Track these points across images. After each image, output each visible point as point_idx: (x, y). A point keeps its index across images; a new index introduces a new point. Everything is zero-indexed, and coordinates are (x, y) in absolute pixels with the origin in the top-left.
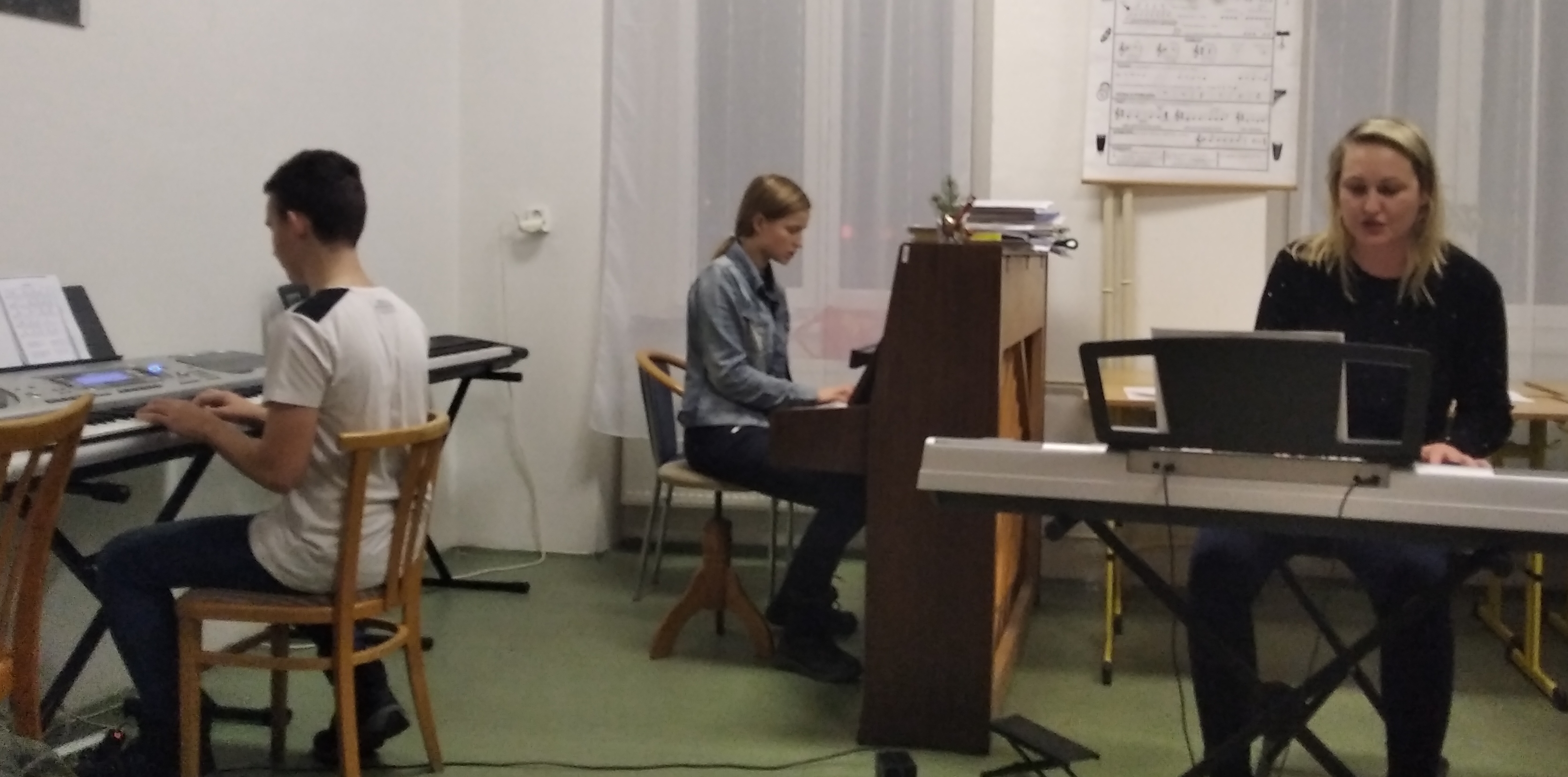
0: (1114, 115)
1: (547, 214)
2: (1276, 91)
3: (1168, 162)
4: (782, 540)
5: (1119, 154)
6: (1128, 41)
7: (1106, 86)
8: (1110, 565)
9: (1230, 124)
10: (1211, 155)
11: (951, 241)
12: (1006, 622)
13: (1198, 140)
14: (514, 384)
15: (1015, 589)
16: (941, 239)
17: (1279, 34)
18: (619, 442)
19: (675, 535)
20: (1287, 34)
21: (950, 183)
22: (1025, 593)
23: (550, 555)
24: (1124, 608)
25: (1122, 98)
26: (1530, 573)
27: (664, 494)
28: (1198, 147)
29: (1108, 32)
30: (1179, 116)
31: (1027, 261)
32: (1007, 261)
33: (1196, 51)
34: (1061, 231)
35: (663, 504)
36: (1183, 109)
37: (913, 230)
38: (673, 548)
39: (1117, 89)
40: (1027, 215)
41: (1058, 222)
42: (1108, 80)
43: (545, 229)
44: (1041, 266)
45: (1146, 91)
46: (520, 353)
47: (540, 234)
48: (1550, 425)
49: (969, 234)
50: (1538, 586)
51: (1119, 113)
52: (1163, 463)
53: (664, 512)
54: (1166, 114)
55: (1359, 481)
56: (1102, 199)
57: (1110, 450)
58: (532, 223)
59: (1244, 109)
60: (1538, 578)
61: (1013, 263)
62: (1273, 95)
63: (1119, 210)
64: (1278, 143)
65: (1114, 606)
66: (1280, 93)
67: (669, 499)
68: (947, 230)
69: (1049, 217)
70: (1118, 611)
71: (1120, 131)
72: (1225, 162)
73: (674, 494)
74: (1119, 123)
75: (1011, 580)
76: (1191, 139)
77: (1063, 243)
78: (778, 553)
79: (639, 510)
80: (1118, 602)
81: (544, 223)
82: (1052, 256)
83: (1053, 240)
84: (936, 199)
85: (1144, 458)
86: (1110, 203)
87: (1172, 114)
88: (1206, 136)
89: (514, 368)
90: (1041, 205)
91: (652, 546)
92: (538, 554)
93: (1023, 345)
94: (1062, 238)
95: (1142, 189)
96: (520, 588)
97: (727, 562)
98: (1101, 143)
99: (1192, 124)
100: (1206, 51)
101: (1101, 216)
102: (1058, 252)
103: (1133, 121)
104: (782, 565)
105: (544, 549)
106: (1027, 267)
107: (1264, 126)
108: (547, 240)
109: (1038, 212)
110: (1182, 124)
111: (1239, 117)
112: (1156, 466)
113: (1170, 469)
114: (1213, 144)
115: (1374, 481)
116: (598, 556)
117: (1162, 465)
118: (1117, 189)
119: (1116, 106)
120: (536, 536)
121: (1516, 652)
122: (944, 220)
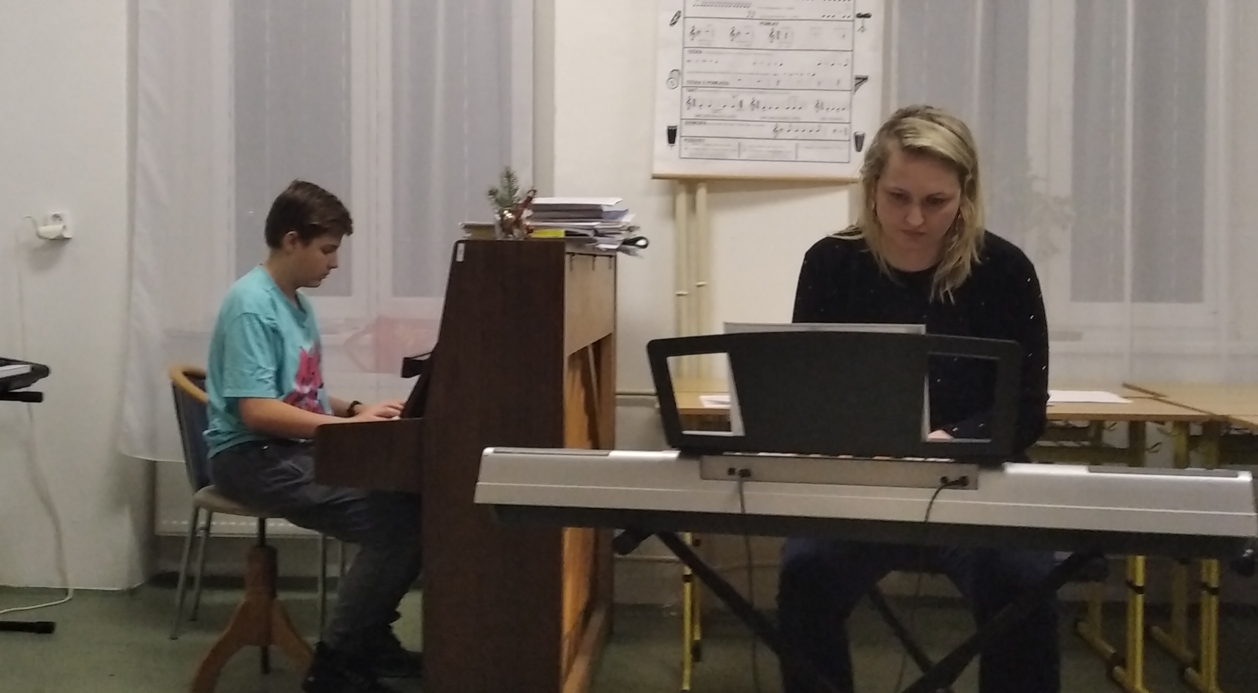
0: (685, 106)
1: (69, 220)
2: (857, 78)
3: (744, 156)
4: (334, 571)
5: (691, 146)
6: (700, 24)
7: (676, 73)
8: (688, 586)
9: (809, 114)
10: (789, 146)
11: (511, 238)
12: (576, 651)
13: (775, 130)
14: (34, 405)
15: (587, 614)
16: (499, 235)
17: (860, 16)
18: (152, 467)
19: (216, 567)
20: (867, 16)
21: (509, 176)
22: (597, 620)
23: (77, 591)
24: (704, 635)
25: (693, 86)
26: (1131, 584)
27: (202, 523)
28: (774, 139)
29: (678, 15)
30: (754, 105)
31: (594, 261)
32: (571, 260)
33: (771, 35)
34: (630, 229)
35: (201, 534)
36: (758, 97)
37: (468, 227)
38: (214, 582)
39: (687, 77)
40: (594, 212)
41: (627, 220)
42: (679, 67)
43: (66, 236)
44: (610, 268)
45: (719, 78)
46: (40, 371)
47: (60, 241)
48: (1151, 427)
49: (530, 231)
50: (1140, 598)
51: (691, 103)
52: (738, 469)
53: (202, 541)
54: (741, 102)
55: (946, 483)
56: (674, 195)
57: (681, 456)
58: (52, 229)
59: (824, 97)
60: (1139, 590)
61: (578, 262)
62: (854, 82)
63: (692, 206)
64: (860, 134)
65: (692, 632)
66: (862, 80)
67: (207, 529)
68: (505, 226)
69: (618, 214)
70: (697, 637)
71: (692, 122)
72: (804, 154)
73: (214, 523)
74: (691, 114)
75: (581, 607)
76: (767, 130)
77: (633, 242)
78: (329, 584)
79: (176, 540)
80: (697, 627)
81: (64, 227)
82: (620, 255)
83: (622, 238)
84: (493, 193)
85: (719, 463)
86: (682, 199)
87: (747, 102)
88: (785, 126)
89: (34, 388)
90: (608, 202)
91: (190, 581)
92: (65, 591)
93: (591, 351)
94: (632, 236)
95: (716, 184)
96: (45, 628)
97: (273, 595)
98: (672, 135)
99: (769, 113)
100: (782, 36)
101: (673, 213)
102: (627, 252)
103: (705, 111)
104: (333, 597)
105: (72, 587)
106: (593, 269)
107: (845, 116)
108: (69, 247)
109: (605, 209)
110: (757, 114)
111: (819, 106)
112: (731, 471)
113: (746, 474)
114: (792, 135)
115: (962, 483)
116: (132, 592)
117: (738, 470)
118: (690, 184)
119: (687, 94)
120: (62, 573)
121: (1118, 669)
122: (503, 216)
